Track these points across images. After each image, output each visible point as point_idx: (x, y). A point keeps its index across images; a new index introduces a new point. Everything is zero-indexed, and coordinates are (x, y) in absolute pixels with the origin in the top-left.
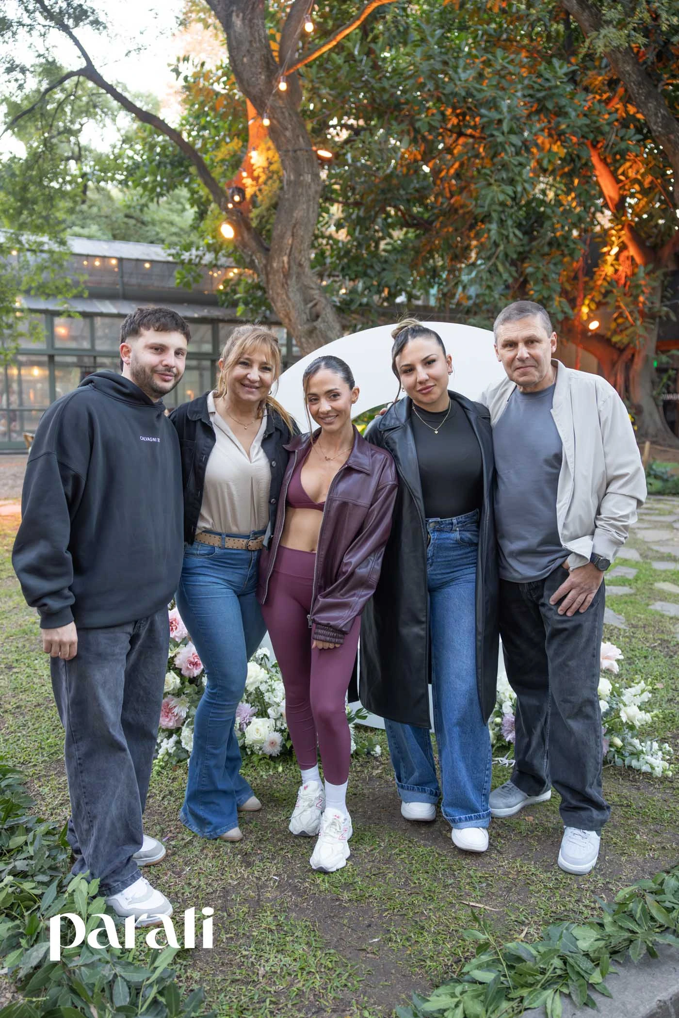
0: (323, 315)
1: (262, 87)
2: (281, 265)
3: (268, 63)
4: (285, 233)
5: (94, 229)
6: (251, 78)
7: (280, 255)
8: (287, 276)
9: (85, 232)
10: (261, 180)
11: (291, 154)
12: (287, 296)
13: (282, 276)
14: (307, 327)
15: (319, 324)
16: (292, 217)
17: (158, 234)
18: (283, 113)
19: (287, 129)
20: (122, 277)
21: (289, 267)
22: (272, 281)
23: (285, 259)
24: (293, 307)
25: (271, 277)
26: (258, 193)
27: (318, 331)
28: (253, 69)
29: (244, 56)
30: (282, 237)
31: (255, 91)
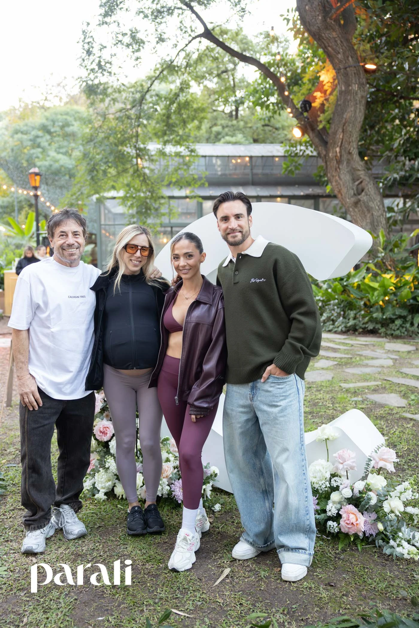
0: (366, 190)
1: (319, 25)
2: (335, 154)
3: (324, 7)
4: (338, 130)
5: (239, 137)
6: (311, 20)
7: (334, 147)
8: (339, 162)
9: (233, 139)
10: (328, 92)
11: (342, 70)
12: (339, 177)
13: (335, 162)
14: (353, 199)
15: (363, 197)
16: (343, 117)
17: (286, 135)
18: (336, 41)
19: (339, 53)
20: (252, 169)
21: (341, 156)
22: (329, 167)
23: (338, 149)
24: (344, 185)
25: (328, 163)
26: (325, 102)
27: (361, 202)
28: (313, 13)
29: (306, 5)
30: (335, 133)
31: (313, 29)
